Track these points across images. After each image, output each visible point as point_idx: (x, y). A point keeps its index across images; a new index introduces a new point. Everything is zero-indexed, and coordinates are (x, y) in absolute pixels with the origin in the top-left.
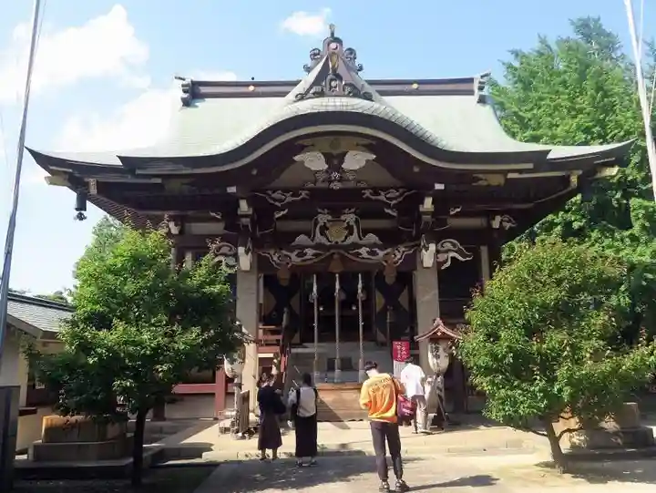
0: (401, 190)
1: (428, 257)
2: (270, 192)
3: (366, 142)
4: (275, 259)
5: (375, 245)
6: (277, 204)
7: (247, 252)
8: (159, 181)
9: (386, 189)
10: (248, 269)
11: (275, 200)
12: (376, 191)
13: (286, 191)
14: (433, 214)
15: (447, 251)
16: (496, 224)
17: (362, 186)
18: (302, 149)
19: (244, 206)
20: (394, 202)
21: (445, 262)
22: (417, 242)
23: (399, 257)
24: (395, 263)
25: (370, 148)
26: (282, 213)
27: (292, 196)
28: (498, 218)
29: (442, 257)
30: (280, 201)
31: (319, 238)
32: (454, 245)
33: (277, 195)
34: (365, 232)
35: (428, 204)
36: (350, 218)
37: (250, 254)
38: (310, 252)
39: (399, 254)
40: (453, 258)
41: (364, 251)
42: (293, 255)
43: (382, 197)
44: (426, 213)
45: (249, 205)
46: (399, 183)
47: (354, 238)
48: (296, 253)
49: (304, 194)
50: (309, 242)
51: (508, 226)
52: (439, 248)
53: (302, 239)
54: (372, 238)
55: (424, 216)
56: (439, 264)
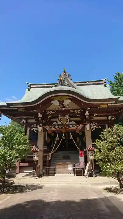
0: (80, 110)
1: (88, 127)
2: (47, 111)
3: (69, 97)
4: (48, 128)
5: (74, 124)
6: (48, 114)
7: (40, 127)
8: (16, 109)
9: (76, 110)
10: (41, 131)
11: (48, 113)
12: (74, 110)
13: (50, 111)
14: (89, 116)
15: (93, 126)
16: (109, 118)
17: (70, 109)
18: (53, 100)
19: (40, 115)
20: (79, 113)
21: (93, 129)
22: (85, 123)
23: (80, 127)
24: (79, 129)
25: (70, 99)
26: (50, 117)
27: (52, 112)
28: (110, 117)
29: (92, 127)
30: (49, 113)
31: (59, 123)
32: (95, 124)
33: (49, 112)
34: (71, 121)
35: (87, 113)
36: (67, 117)
37: (41, 127)
38: (57, 127)
39: (80, 126)
40: (95, 128)
41: (71, 126)
42: (52, 127)
43: (75, 112)
44: (87, 116)
45: (41, 114)
46: (80, 108)
47: (68, 123)
48: (53, 126)
49: (55, 111)
50: (57, 124)
51: (113, 119)
52: (91, 125)
53: (55, 123)
54: (73, 122)
55: (86, 117)
56: (91, 129)
